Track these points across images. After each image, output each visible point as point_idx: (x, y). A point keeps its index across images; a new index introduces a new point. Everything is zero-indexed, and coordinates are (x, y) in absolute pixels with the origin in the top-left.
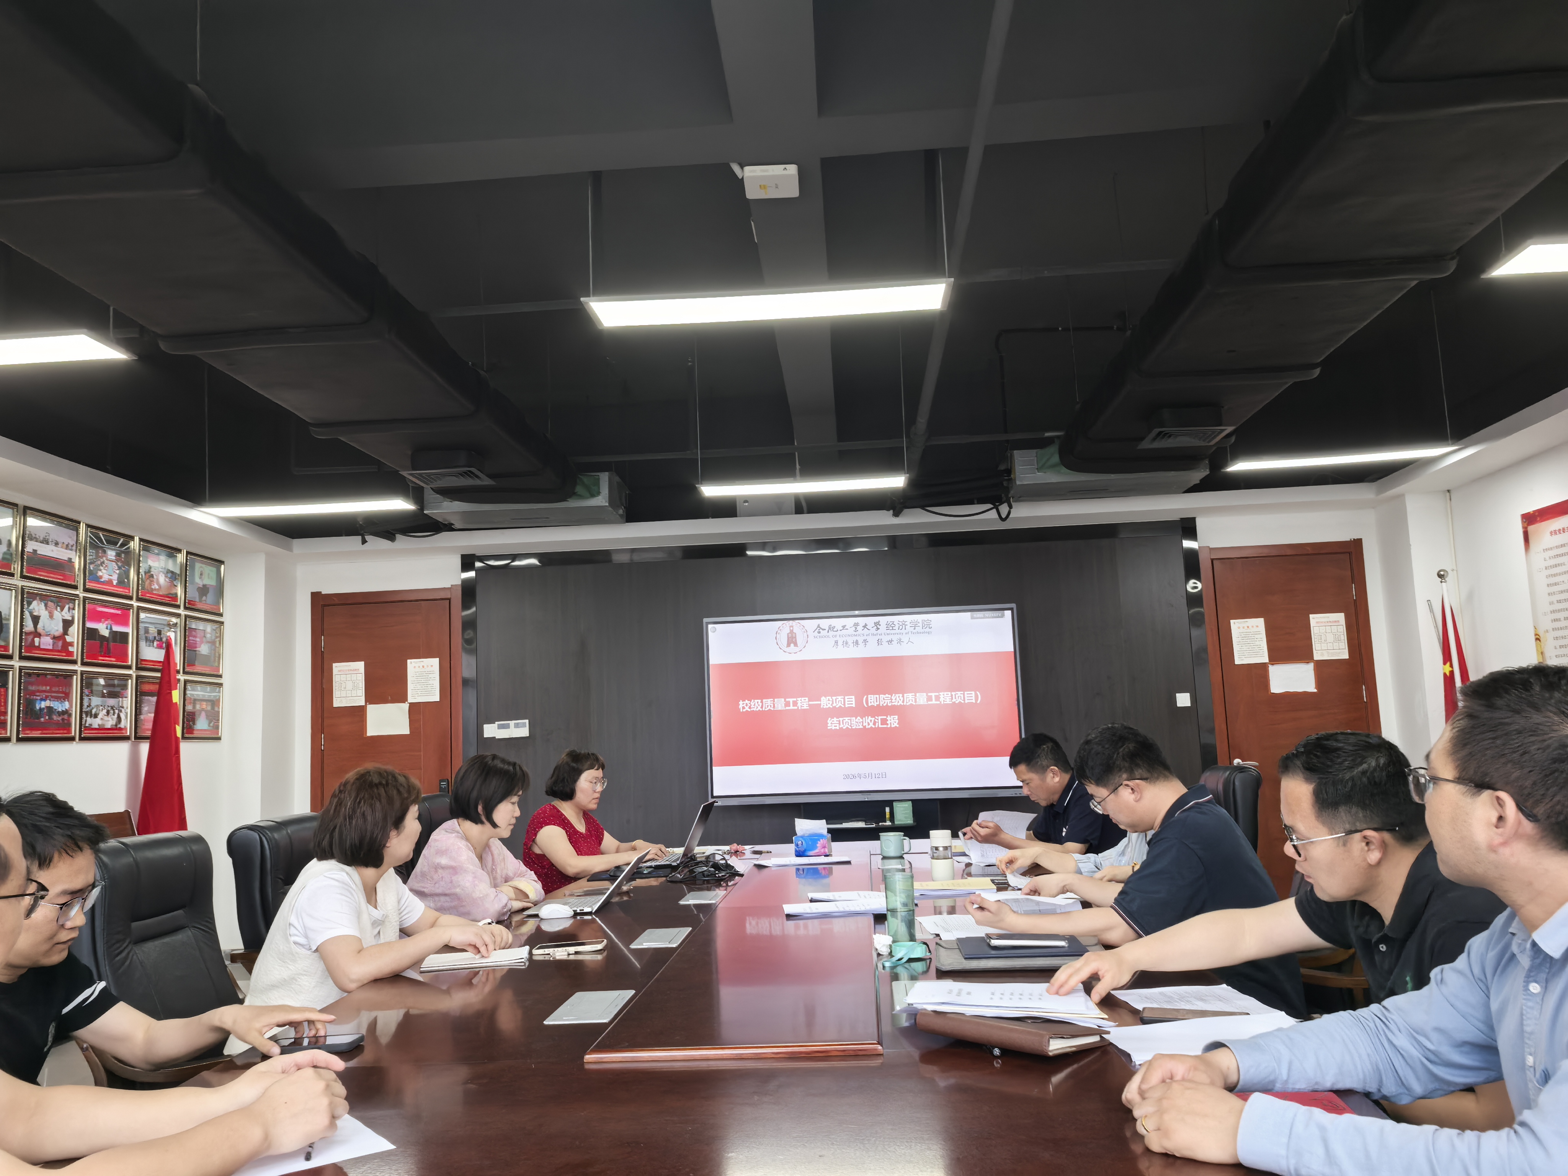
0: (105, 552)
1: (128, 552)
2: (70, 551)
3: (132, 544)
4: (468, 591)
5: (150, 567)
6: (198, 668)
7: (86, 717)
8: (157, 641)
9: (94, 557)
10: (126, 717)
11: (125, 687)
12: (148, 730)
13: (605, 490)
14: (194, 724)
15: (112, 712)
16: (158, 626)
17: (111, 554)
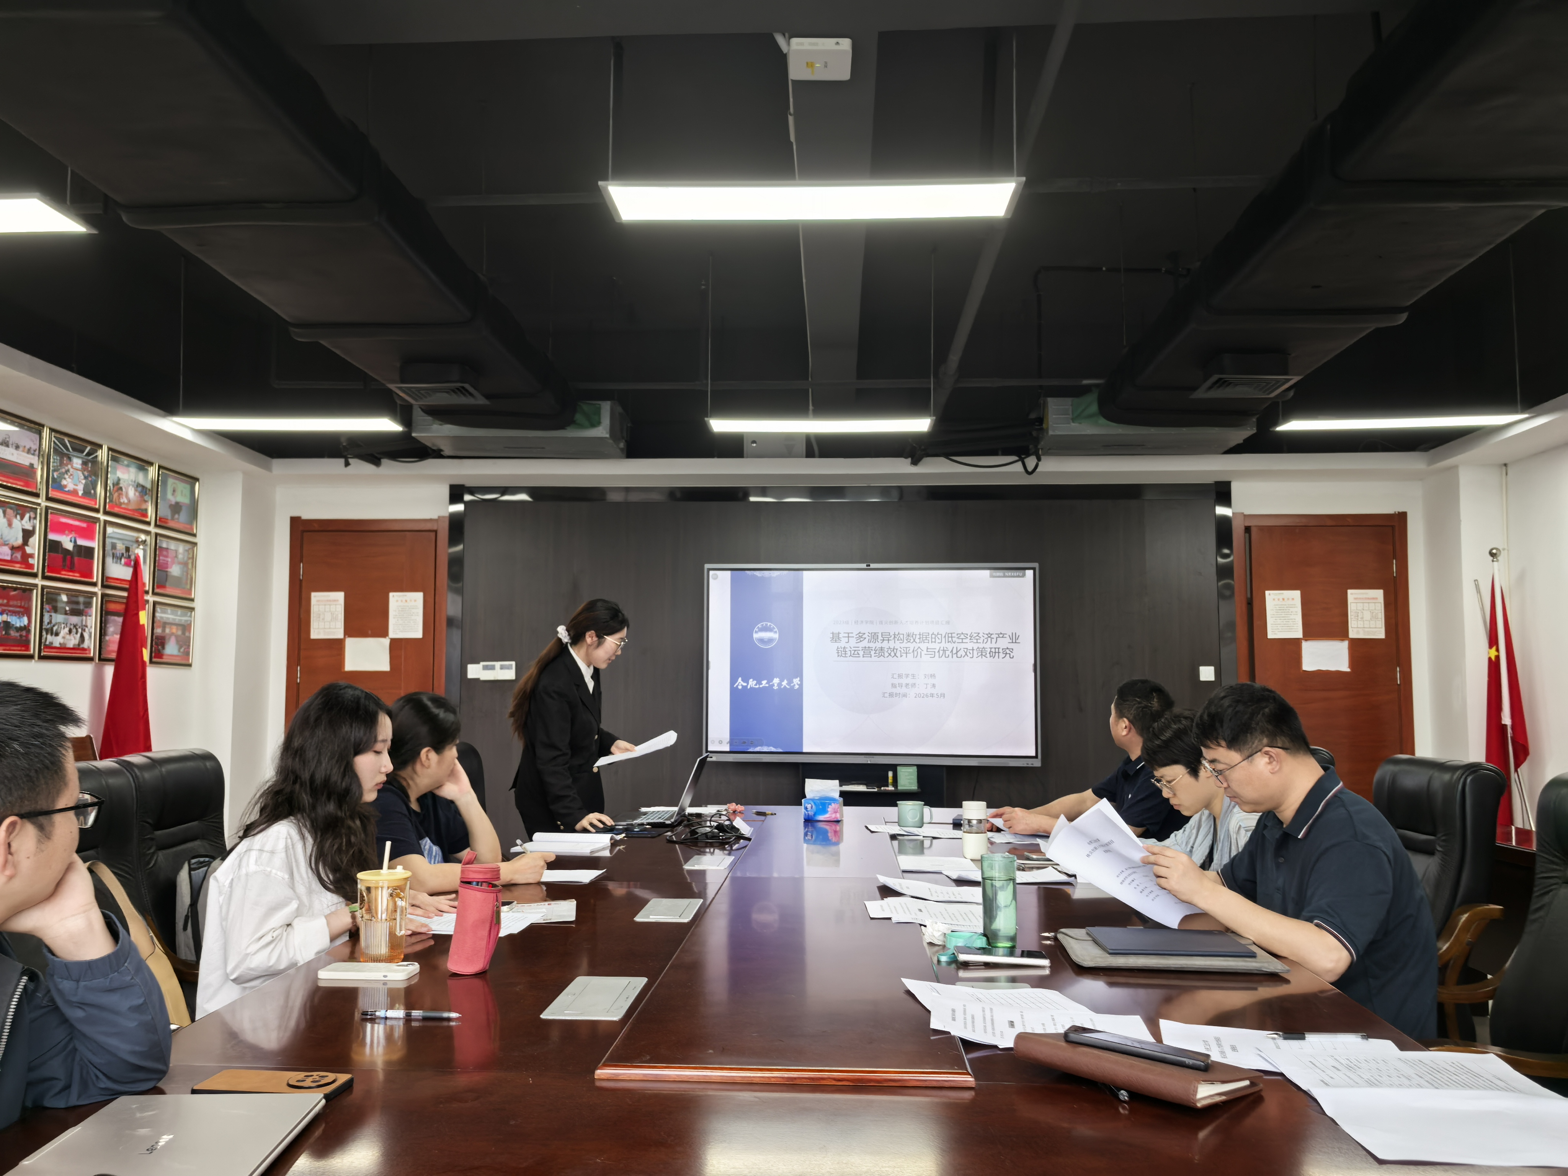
0: (70, 459)
1: (95, 461)
2: (32, 456)
3: (99, 452)
4: (456, 525)
5: (119, 479)
6: (168, 591)
7: (47, 634)
8: (125, 558)
9: (58, 464)
10: (90, 636)
11: (88, 605)
12: (113, 651)
13: (606, 420)
14: (163, 648)
15: (74, 630)
16: (126, 542)
17: (77, 462)
